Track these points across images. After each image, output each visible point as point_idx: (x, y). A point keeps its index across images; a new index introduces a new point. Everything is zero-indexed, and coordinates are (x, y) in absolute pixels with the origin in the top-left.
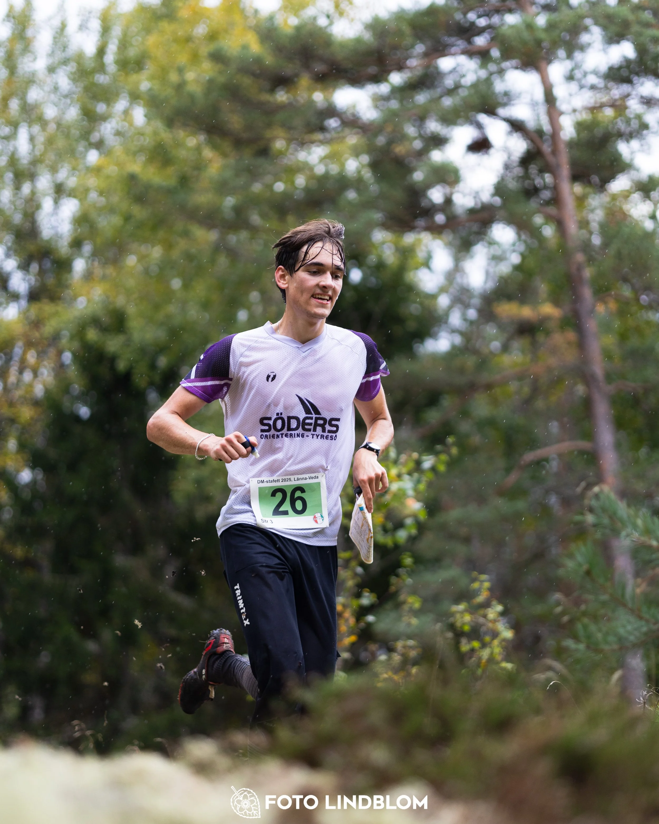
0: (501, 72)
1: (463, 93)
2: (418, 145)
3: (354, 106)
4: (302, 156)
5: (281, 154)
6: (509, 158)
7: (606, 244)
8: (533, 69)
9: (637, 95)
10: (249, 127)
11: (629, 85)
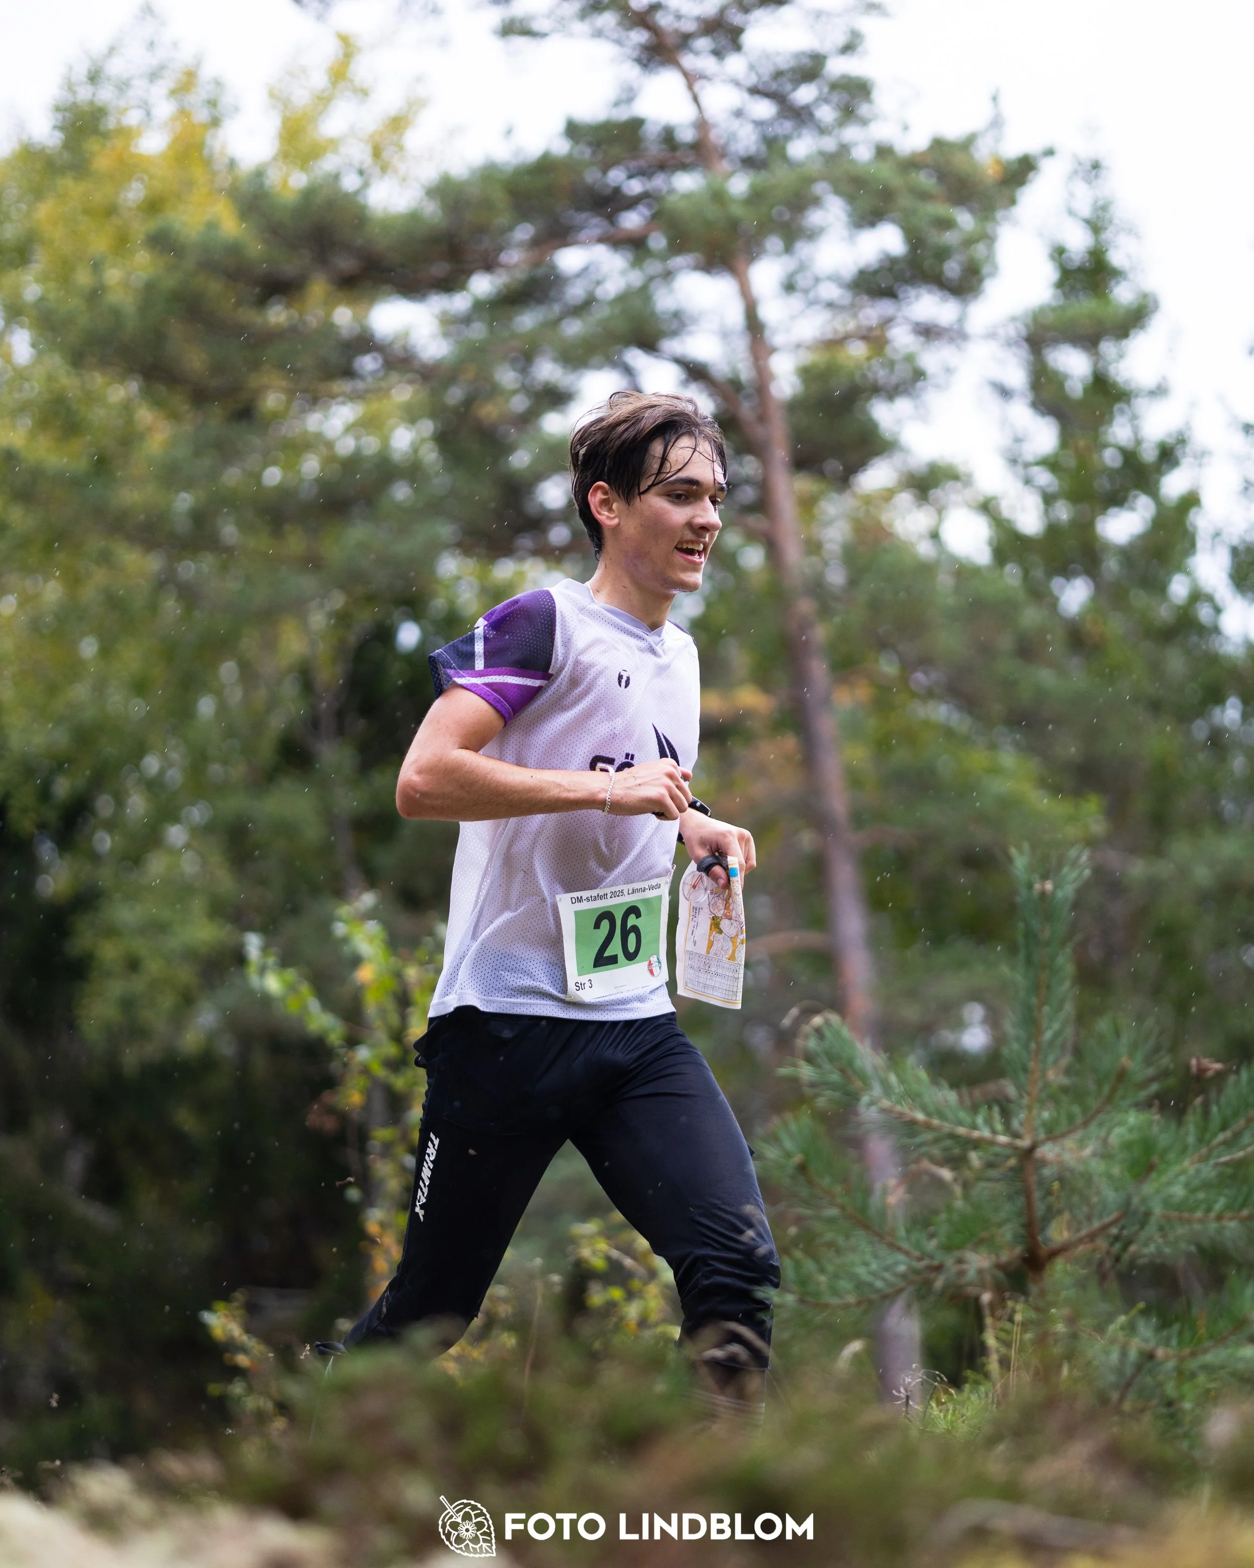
0: (668, 276)
1: (600, 313)
2: (519, 404)
3: (407, 334)
4: (314, 421)
5: (276, 417)
7: (853, 582)
8: (725, 271)
9: (906, 319)
10: (218, 368)
11: (893, 300)
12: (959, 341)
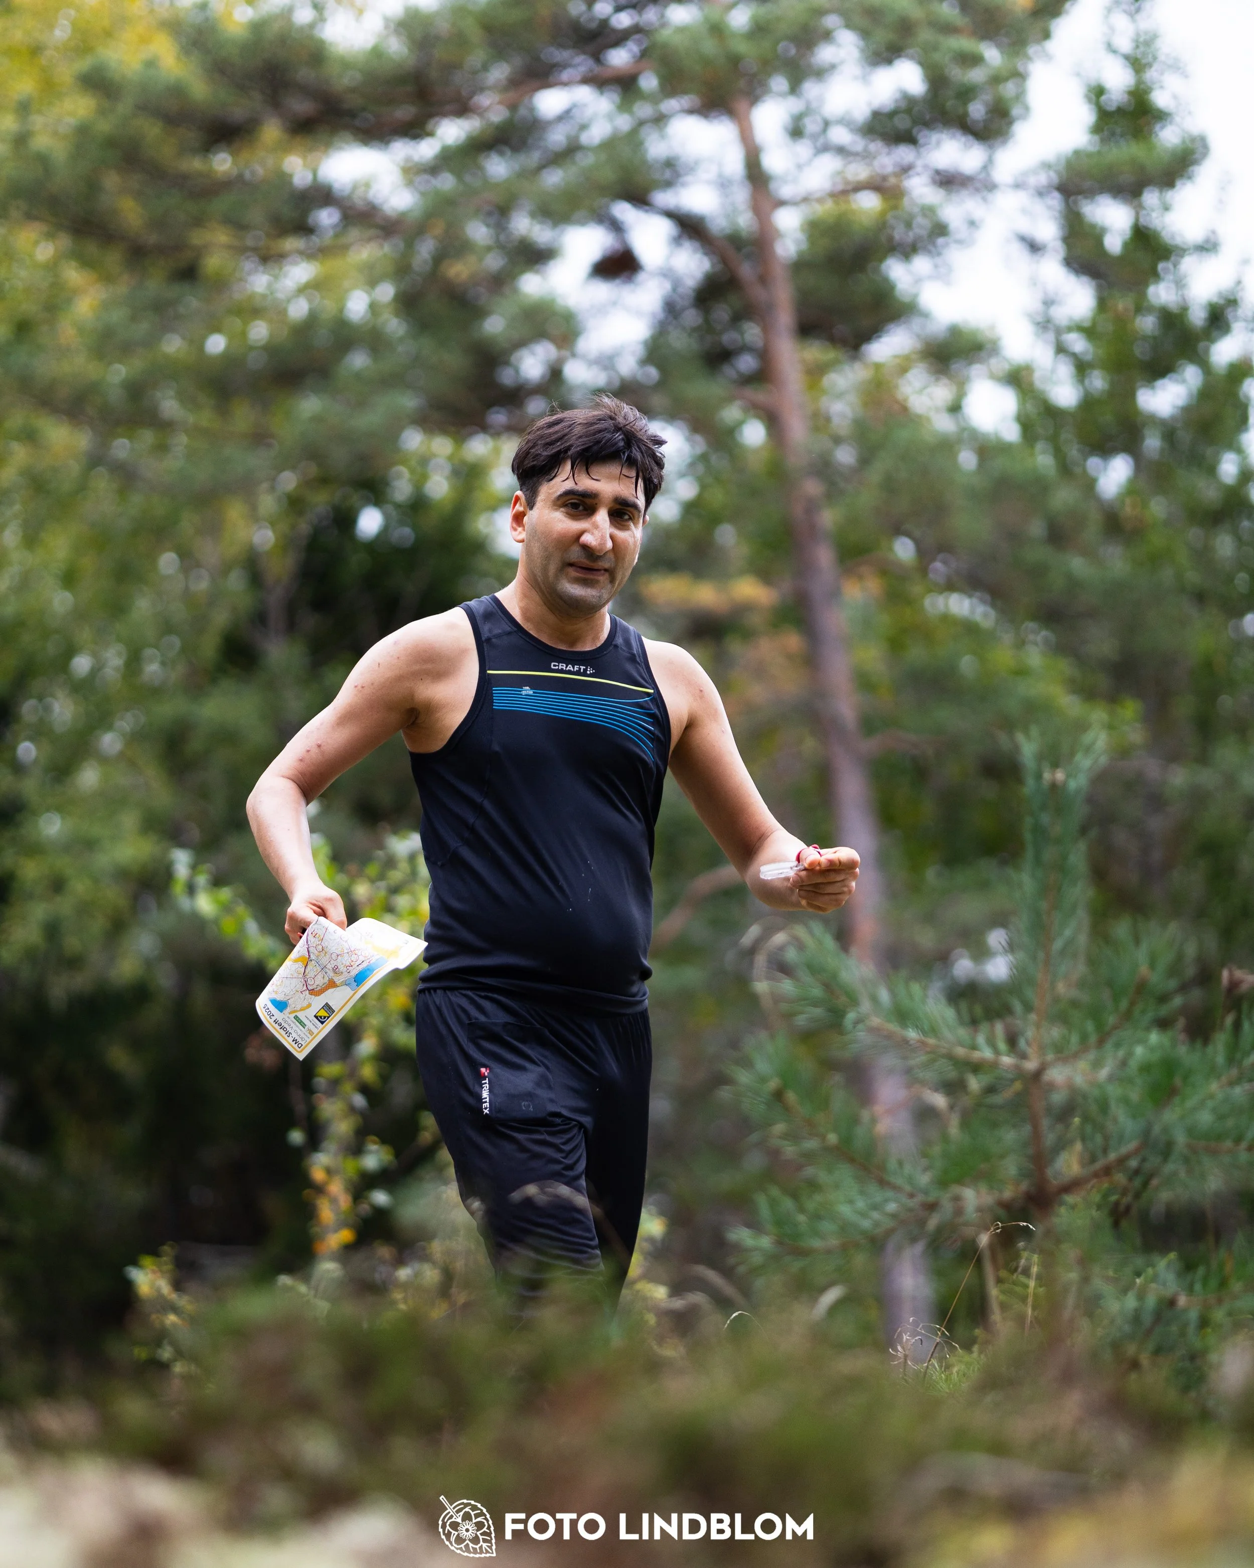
0: (660, 120)
1: (585, 161)
2: (494, 262)
4: (262, 282)
5: (221, 278)
6: (674, 289)
7: (865, 461)
8: (723, 114)
9: (926, 167)
10: (158, 223)
11: (912, 147)
12: (985, 193)
